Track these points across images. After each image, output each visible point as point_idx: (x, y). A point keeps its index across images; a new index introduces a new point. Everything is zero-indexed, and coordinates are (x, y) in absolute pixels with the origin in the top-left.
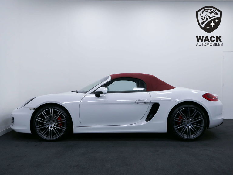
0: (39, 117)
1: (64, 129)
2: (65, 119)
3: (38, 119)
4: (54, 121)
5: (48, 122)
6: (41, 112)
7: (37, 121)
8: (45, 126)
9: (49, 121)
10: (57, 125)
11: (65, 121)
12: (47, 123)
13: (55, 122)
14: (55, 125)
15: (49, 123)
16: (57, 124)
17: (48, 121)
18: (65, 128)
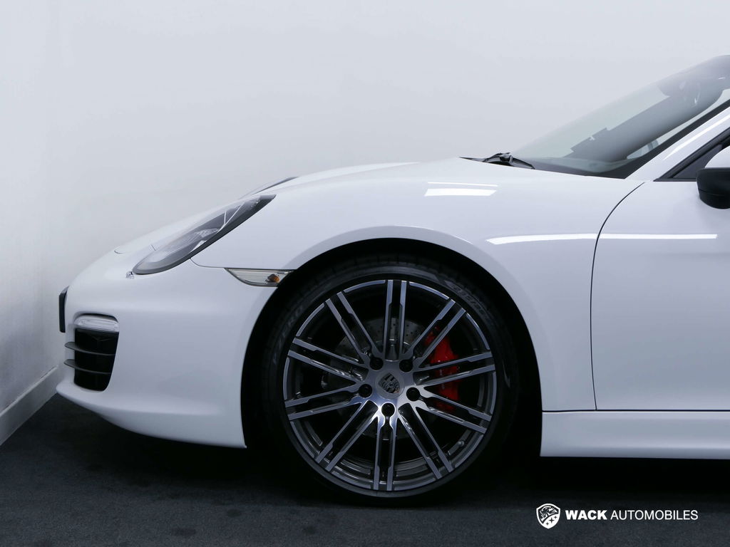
0: (304, 337)
1: (477, 421)
2: (489, 355)
3: (302, 349)
4: (406, 366)
5: (364, 371)
6: (322, 300)
7: (295, 362)
8: (349, 396)
9: (377, 364)
10: (428, 395)
11: (491, 367)
12: (360, 380)
13: (417, 376)
14: (413, 395)
15: (374, 379)
16: (426, 388)
17: (367, 365)
18: (486, 417)
